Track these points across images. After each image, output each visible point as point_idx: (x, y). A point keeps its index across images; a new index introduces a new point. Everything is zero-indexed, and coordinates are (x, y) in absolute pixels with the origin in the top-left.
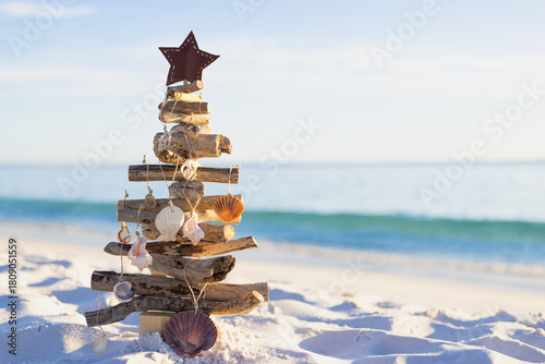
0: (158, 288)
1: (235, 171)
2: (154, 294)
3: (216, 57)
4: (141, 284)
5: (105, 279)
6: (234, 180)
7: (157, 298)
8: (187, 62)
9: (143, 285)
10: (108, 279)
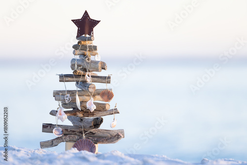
0: (74, 131)
1: (109, 78)
2: (71, 134)
3: (99, 22)
4: (66, 129)
5: (49, 127)
6: (109, 82)
7: (73, 136)
8: (85, 25)
9: (67, 130)
10: (50, 127)
